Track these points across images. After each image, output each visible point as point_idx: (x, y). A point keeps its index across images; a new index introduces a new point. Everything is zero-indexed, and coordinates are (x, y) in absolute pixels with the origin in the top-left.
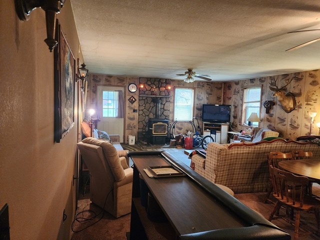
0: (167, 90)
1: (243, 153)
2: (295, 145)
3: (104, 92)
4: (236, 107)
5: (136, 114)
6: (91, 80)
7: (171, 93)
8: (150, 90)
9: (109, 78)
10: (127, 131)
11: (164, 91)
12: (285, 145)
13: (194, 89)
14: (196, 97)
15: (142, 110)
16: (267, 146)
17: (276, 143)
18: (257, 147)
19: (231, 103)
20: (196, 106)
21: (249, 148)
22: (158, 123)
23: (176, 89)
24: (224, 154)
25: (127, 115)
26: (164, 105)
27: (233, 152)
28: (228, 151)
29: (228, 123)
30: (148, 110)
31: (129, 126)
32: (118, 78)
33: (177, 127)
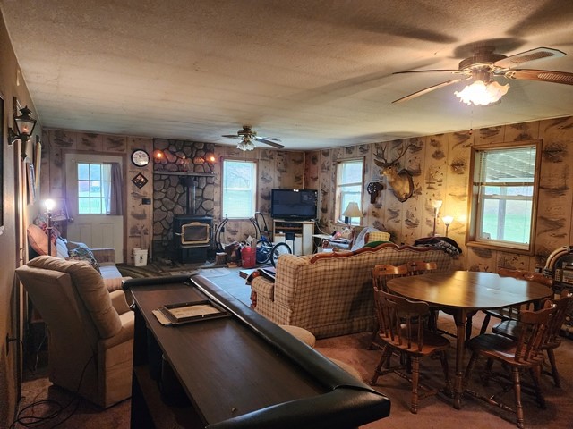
0: (208, 162)
1: (334, 270)
2: (412, 253)
3: (80, 166)
4: (325, 193)
5: (149, 208)
6: (52, 141)
7: (216, 169)
8: (175, 163)
9: (89, 139)
10: (130, 241)
11: (203, 165)
12: (398, 254)
13: (256, 161)
14: (260, 176)
15: (161, 200)
16: (371, 255)
17: (383, 251)
18: (354, 258)
19: (317, 186)
20: (260, 192)
21: (344, 260)
22: (193, 224)
23: (224, 162)
24: (305, 272)
25: (130, 210)
26: (203, 190)
27: (319, 269)
28: (310, 267)
29: (313, 221)
30: (172, 200)
31: (135, 230)
32: (109, 139)
33: (228, 230)
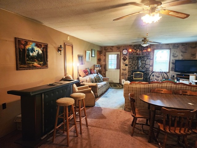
0: (148, 51)
3: (109, 55)
5: (127, 67)
6: (103, 49)
7: (151, 53)
8: (136, 52)
9: (112, 48)
10: (121, 77)
11: (146, 52)
12: (175, 86)
13: (170, 49)
14: (172, 55)
15: (131, 65)
16: (159, 85)
17: (166, 84)
20: (171, 61)
22: (137, 72)
23: (155, 51)
25: (122, 68)
26: (146, 61)
29: (195, 74)
30: (134, 65)
31: (123, 74)
32: (117, 47)
33: (155, 76)
